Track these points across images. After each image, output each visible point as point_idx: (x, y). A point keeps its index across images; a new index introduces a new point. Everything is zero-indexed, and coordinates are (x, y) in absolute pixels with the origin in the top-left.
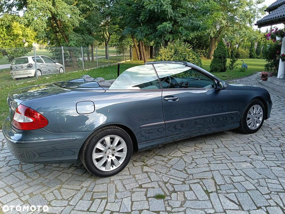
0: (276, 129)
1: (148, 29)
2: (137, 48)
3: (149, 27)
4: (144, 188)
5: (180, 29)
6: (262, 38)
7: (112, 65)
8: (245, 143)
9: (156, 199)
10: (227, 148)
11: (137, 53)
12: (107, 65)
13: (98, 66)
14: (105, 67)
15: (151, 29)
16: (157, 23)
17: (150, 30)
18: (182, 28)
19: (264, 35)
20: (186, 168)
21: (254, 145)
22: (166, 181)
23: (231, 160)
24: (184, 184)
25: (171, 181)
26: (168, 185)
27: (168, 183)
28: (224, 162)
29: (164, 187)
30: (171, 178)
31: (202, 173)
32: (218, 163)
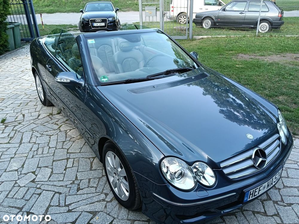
22: (22, 123)
23: (33, 157)
24: (13, 130)
25: (21, 125)
26: (17, 124)
27: (18, 124)
28: (31, 153)
29: (15, 122)
30: (24, 125)
31: (21, 138)
32: (31, 148)
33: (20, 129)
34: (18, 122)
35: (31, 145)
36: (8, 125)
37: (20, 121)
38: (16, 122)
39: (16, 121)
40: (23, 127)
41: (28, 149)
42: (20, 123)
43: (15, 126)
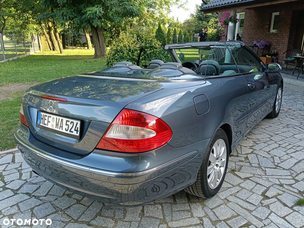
0: (288, 110)
1: (71, 11)
2: (47, 36)
3: (72, 10)
4: (272, 198)
5: (110, 15)
6: (212, 24)
7: (21, 57)
8: (284, 127)
9: (300, 206)
10: (278, 134)
11: (48, 42)
12: (15, 58)
13: (5, 59)
14: (13, 60)
15: (75, 12)
16: (82, 6)
17: (73, 13)
18: (112, 14)
19: (215, 21)
20: (276, 164)
21: (294, 128)
22: (278, 183)
23: (300, 146)
24: (297, 181)
25: (283, 182)
26: (286, 187)
27: (284, 185)
28: (298, 149)
29: (286, 190)
30: (278, 179)
31: (296, 166)
32: (295, 152)
33: (287, 177)
34: (281, 188)
35: (292, 155)
36: (297, 194)
37: (278, 187)
38: (284, 190)
39: (284, 192)
40: (283, 177)
41: (298, 153)
42: (281, 185)
43: (290, 185)
